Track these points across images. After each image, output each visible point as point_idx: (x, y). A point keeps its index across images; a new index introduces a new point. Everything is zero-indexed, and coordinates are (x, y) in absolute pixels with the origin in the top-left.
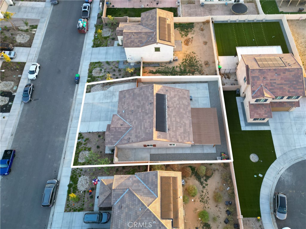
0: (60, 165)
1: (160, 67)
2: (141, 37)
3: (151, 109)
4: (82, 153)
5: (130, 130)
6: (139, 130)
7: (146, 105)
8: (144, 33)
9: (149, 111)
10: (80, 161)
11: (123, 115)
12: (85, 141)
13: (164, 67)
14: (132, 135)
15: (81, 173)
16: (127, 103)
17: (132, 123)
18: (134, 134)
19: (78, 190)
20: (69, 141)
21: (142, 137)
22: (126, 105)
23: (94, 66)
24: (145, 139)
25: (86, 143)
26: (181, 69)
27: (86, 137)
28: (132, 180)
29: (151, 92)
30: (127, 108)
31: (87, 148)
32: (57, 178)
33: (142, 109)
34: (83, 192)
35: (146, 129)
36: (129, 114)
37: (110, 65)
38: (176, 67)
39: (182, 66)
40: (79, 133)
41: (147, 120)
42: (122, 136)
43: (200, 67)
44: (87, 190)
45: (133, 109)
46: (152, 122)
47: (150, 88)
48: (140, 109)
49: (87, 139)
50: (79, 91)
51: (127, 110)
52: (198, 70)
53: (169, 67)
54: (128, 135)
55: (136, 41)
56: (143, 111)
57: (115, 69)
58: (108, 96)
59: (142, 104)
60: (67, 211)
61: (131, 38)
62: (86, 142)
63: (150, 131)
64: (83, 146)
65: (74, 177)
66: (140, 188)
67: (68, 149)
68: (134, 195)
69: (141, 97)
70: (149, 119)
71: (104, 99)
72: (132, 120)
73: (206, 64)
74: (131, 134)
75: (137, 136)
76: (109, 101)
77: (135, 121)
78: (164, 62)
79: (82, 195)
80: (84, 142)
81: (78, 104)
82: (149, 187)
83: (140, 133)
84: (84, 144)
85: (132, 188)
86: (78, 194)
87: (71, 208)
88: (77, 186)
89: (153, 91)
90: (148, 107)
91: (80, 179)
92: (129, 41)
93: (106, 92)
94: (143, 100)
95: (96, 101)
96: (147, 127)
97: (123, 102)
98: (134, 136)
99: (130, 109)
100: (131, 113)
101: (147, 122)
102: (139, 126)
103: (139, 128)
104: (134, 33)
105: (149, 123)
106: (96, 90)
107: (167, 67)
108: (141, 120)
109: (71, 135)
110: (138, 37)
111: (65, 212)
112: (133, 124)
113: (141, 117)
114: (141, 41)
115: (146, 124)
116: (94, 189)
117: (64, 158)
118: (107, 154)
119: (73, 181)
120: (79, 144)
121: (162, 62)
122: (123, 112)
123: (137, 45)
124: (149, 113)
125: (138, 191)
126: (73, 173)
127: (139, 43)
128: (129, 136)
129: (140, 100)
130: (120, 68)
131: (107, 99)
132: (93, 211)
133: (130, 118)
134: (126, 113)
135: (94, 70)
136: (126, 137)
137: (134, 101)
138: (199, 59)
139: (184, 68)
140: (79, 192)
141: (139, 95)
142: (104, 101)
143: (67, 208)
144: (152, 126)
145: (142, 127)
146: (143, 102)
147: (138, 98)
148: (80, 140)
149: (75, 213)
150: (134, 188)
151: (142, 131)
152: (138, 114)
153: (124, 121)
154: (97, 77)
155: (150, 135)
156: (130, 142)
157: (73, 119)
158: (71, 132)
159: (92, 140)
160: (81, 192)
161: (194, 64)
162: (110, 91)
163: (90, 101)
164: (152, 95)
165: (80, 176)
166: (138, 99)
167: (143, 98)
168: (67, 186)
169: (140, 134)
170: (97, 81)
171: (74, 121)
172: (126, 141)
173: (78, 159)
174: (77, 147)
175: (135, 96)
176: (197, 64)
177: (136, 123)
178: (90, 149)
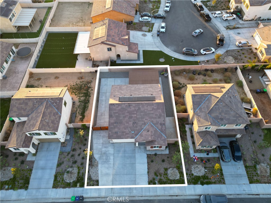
0: (184, 199)
1: (77, 112)
2: (50, 113)
3: (135, 106)
4: (170, 177)
5: (153, 123)
6: (154, 116)
7: (130, 110)
8: (46, 109)
9: (137, 107)
10: (178, 177)
11: (137, 132)
12: (157, 176)
13: (78, 109)
14: (158, 121)
15: (190, 173)
16: (124, 129)
17: (146, 123)
18: (157, 119)
19: (205, 175)
20: (159, 193)
21: (161, 112)
22: (126, 131)
23: (59, 182)
24: (163, 109)
25: (160, 174)
26: (83, 96)
27: (153, 176)
28: (199, 113)
29: (117, 106)
30: (129, 129)
31: (164, 172)
32: (197, 199)
33: (134, 114)
34: (206, 169)
35: (153, 109)
36: (137, 126)
37: (63, 162)
38: (80, 100)
39: (79, 95)
40: (149, 184)
41: (145, 108)
42: (158, 131)
43: (83, 83)
44: (203, 166)
45: (131, 123)
46: (148, 104)
47: (112, 107)
48: (133, 115)
49: (156, 174)
50: (95, 195)
51: (132, 129)
52: (86, 84)
53: (79, 105)
54: (157, 125)
55: (53, 118)
56: (135, 112)
57: (70, 155)
58: (106, 159)
59: (128, 114)
60: (224, 182)
61: (48, 123)
62: (158, 174)
63: (156, 105)
64: (162, 178)
65: (193, 181)
66: (206, 106)
67: (167, 193)
68: (212, 109)
69: (120, 116)
70: (144, 107)
71: (110, 162)
72: (143, 123)
73: (82, 78)
74: (157, 123)
75: (160, 116)
76: (112, 158)
77: (144, 120)
78: (72, 109)
79: (208, 170)
80: (159, 177)
81: (113, 192)
82: (204, 101)
83: (156, 114)
84: (161, 176)
85: (207, 111)
86: (208, 174)
87: (221, 178)
88: (202, 176)
89: (117, 104)
90: (132, 108)
91: (195, 174)
92: (51, 125)
93: (100, 162)
94: (124, 113)
95: (111, 171)
96: (152, 108)
97: (122, 134)
98: (159, 119)
99: (131, 125)
100: (136, 124)
101: (147, 108)
102: (150, 115)
103: (152, 115)
104: (43, 119)
105: (149, 107)
106: (97, 174)
107: (78, 107)
108: (145, 114)
109: (152, 194)
110: (49, 116)
111: (225, 184)
112: (147, 121)
113: (142, 114)
114: (54, 114)
115: (148, 109)
116: (202, 159)
117: (177, 196)
118: (169, 152)
119: (198, 181)
120: (161, 182)
121: (71, 110)
122: (133, 132)
123: (58, 118)
124: (138, 107)
125: (208, 107)
126: (191, 183)
127: (57, 116)
128: (159, 124)
129: (123, 116)
130: (70, 150)
131: (110, 159)
132: (219, 158)
133: (141, 124)
134: (135, 129)
135: (67, 181)
136: (159, 127)
137: (123, 122)
138: (75, 83)
139: (82, 93)
140: (206, 173)
141: (118, 117)
142: (112, 163)
143: (221, 182)
144: (151, 104)
145: (151, 112)
146: (126, 113)
147: (120, 119)
148: (157, 182)
149: (224, 173)
150: (206, 110)
151: (155, 112)
152: (137, 117)
153: (144, 130)
154: (78, 175)
155: (159, 105)
156: (164, 122)
157: (132, 195)
158: (148, 194)
159: (156, 169)
160: (206, 170)
161: (79, 87)
162: (100, 158)
163: (111, 178)
164: (121, 105)
165: (192, 175)
166: (122, 119)
167: (122, 113)
168: (204, 186)
169: (158, 114)
170: (84, 174)
171: (135, 193)
172: (163, 127)
173: (177, 179)
174: (165, 184)
175: (118, 122)
176: (80, 85)
177: (146, 118)
178: (166, 170)
